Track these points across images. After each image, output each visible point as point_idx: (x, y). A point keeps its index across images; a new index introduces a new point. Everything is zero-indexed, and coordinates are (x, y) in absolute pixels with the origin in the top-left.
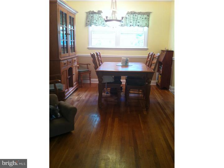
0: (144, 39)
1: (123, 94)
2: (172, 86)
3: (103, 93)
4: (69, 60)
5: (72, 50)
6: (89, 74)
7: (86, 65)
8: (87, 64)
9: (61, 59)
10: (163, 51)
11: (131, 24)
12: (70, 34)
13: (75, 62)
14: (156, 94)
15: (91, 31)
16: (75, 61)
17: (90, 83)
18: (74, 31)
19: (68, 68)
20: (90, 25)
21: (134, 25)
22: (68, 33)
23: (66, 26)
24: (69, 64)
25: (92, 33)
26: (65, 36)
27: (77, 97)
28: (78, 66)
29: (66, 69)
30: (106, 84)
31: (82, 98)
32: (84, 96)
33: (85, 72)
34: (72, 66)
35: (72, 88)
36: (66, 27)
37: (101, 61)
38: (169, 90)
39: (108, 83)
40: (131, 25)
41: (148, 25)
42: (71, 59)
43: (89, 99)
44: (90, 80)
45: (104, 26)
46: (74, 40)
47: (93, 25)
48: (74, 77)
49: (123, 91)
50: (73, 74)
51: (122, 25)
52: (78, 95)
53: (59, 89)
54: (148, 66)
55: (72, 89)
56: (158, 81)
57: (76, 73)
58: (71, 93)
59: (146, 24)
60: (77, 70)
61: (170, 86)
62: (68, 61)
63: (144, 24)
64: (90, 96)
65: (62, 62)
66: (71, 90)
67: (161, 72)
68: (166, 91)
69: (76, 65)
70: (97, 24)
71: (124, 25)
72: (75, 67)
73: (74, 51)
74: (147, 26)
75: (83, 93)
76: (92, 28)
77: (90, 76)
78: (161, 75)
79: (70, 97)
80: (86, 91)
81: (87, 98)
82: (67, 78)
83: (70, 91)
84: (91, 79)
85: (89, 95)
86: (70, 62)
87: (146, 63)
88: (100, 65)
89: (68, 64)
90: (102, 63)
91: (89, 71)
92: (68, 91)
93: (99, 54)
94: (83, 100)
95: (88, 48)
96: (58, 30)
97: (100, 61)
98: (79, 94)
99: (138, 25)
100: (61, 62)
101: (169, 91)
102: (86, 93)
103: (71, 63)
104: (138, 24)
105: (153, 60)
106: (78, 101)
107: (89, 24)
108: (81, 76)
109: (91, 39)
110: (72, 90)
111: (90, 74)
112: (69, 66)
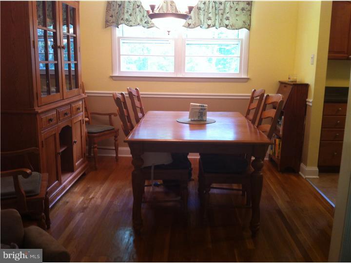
0: (241, 57)
1: (193, 188)
2: (306, 164)
3: (146, 188)
4: (63, 109)
5: (70, 83)
6: (113, 138)
7: (108, 116)
8: (110, 115)
9: (40, 111)
10: (283, 85)
11: (209, 22)
12: (63, 48)
13: (78, 113)
14: (271, 185)
15: (119, 38)
16: (79, 109)
17: (117, 157)
18: (75, 38)
19: (61, 128)
20: (115, 24)
21: (217, 24)
22: (59, 44)
23: (55, 28)
24: (61, 119)
25: (121, 41)
26: (51, 51)
27: (82, 198)
28: (87, 119)
29: (54, 133)
30: (152, 171)
31: (93, 201)
32: (99, 195)
33: (102, 133)
34: (71, 121)
35: (69, 175)
36: (54, 31)
37: (141, 109)
38: (300, 173)
39: (157, 167)
40: (209, 26)
41: (250, 25)
42: (69, 107)
43: (111, 203)
44: (116, 150)
45: (148, 28)
46: (76, 59)
47: (124, 25)
48: (76, 149)
49: (192, 177)
50: (74, 140)
51: (189, 25)
52: (86, 192)
53: (27, 192)
54: (253, 122)
55: (71, 178)
56: (275, 153)
57: (81, 137)
58: (68, 188)
59: (244, 22)
60: (85, 130)
61: (302, 165)
62: (58, 113)
63: (240, 23)
64: (114, 196)
65: (43, 116)
66: (68, 179)
67: (281, 133)
68: (293, 178)
69: (80, 118)
70: (131, 23)
71: (195, 26)
72: (79, 124)
73: (77, 86)
74: (245, 28)
75: (98, 187)
76: (122, 31)
77: (116, 141)
78: (279, 138)
79: (64, 199)
80: (105, 179)
81: (108, 199)
82: (57, 154)
83: (64, 184)
84: (120, 148)
85: (111, 192)
86: (66, 114)
87: (248, 113)
88: (138, 120)
89: (58, 119)
90: (143, 115)
91: (113, 129)
92: (60, 184)
93: (134, 93)
94: (96, 208)
95: (112, 77)
96: (32, 39)
97: (138, 110)
98: (88, 188)
99: (227, 26)
100: (38, 116)
101: (299, 176)
102: (106, 185)
103: (66, 116)
104: (227, 22)
105: (264, 109)
106: (84, 209)
107: (113, 22)
108: (95, 144)
109: (119, 55)
110: (70, 182)
111: (116, 137)
112: (62, 124)
